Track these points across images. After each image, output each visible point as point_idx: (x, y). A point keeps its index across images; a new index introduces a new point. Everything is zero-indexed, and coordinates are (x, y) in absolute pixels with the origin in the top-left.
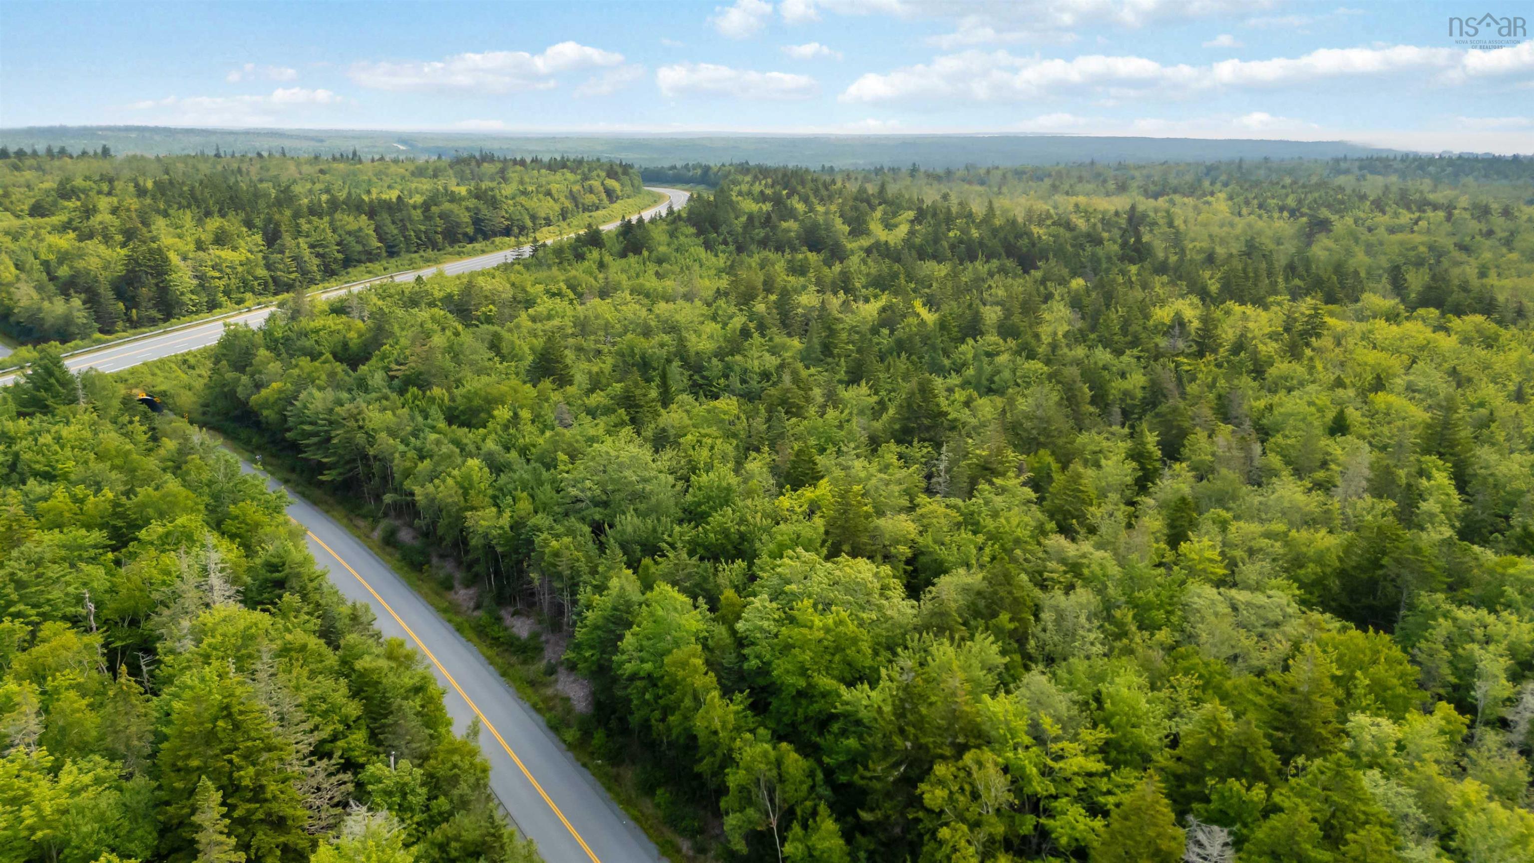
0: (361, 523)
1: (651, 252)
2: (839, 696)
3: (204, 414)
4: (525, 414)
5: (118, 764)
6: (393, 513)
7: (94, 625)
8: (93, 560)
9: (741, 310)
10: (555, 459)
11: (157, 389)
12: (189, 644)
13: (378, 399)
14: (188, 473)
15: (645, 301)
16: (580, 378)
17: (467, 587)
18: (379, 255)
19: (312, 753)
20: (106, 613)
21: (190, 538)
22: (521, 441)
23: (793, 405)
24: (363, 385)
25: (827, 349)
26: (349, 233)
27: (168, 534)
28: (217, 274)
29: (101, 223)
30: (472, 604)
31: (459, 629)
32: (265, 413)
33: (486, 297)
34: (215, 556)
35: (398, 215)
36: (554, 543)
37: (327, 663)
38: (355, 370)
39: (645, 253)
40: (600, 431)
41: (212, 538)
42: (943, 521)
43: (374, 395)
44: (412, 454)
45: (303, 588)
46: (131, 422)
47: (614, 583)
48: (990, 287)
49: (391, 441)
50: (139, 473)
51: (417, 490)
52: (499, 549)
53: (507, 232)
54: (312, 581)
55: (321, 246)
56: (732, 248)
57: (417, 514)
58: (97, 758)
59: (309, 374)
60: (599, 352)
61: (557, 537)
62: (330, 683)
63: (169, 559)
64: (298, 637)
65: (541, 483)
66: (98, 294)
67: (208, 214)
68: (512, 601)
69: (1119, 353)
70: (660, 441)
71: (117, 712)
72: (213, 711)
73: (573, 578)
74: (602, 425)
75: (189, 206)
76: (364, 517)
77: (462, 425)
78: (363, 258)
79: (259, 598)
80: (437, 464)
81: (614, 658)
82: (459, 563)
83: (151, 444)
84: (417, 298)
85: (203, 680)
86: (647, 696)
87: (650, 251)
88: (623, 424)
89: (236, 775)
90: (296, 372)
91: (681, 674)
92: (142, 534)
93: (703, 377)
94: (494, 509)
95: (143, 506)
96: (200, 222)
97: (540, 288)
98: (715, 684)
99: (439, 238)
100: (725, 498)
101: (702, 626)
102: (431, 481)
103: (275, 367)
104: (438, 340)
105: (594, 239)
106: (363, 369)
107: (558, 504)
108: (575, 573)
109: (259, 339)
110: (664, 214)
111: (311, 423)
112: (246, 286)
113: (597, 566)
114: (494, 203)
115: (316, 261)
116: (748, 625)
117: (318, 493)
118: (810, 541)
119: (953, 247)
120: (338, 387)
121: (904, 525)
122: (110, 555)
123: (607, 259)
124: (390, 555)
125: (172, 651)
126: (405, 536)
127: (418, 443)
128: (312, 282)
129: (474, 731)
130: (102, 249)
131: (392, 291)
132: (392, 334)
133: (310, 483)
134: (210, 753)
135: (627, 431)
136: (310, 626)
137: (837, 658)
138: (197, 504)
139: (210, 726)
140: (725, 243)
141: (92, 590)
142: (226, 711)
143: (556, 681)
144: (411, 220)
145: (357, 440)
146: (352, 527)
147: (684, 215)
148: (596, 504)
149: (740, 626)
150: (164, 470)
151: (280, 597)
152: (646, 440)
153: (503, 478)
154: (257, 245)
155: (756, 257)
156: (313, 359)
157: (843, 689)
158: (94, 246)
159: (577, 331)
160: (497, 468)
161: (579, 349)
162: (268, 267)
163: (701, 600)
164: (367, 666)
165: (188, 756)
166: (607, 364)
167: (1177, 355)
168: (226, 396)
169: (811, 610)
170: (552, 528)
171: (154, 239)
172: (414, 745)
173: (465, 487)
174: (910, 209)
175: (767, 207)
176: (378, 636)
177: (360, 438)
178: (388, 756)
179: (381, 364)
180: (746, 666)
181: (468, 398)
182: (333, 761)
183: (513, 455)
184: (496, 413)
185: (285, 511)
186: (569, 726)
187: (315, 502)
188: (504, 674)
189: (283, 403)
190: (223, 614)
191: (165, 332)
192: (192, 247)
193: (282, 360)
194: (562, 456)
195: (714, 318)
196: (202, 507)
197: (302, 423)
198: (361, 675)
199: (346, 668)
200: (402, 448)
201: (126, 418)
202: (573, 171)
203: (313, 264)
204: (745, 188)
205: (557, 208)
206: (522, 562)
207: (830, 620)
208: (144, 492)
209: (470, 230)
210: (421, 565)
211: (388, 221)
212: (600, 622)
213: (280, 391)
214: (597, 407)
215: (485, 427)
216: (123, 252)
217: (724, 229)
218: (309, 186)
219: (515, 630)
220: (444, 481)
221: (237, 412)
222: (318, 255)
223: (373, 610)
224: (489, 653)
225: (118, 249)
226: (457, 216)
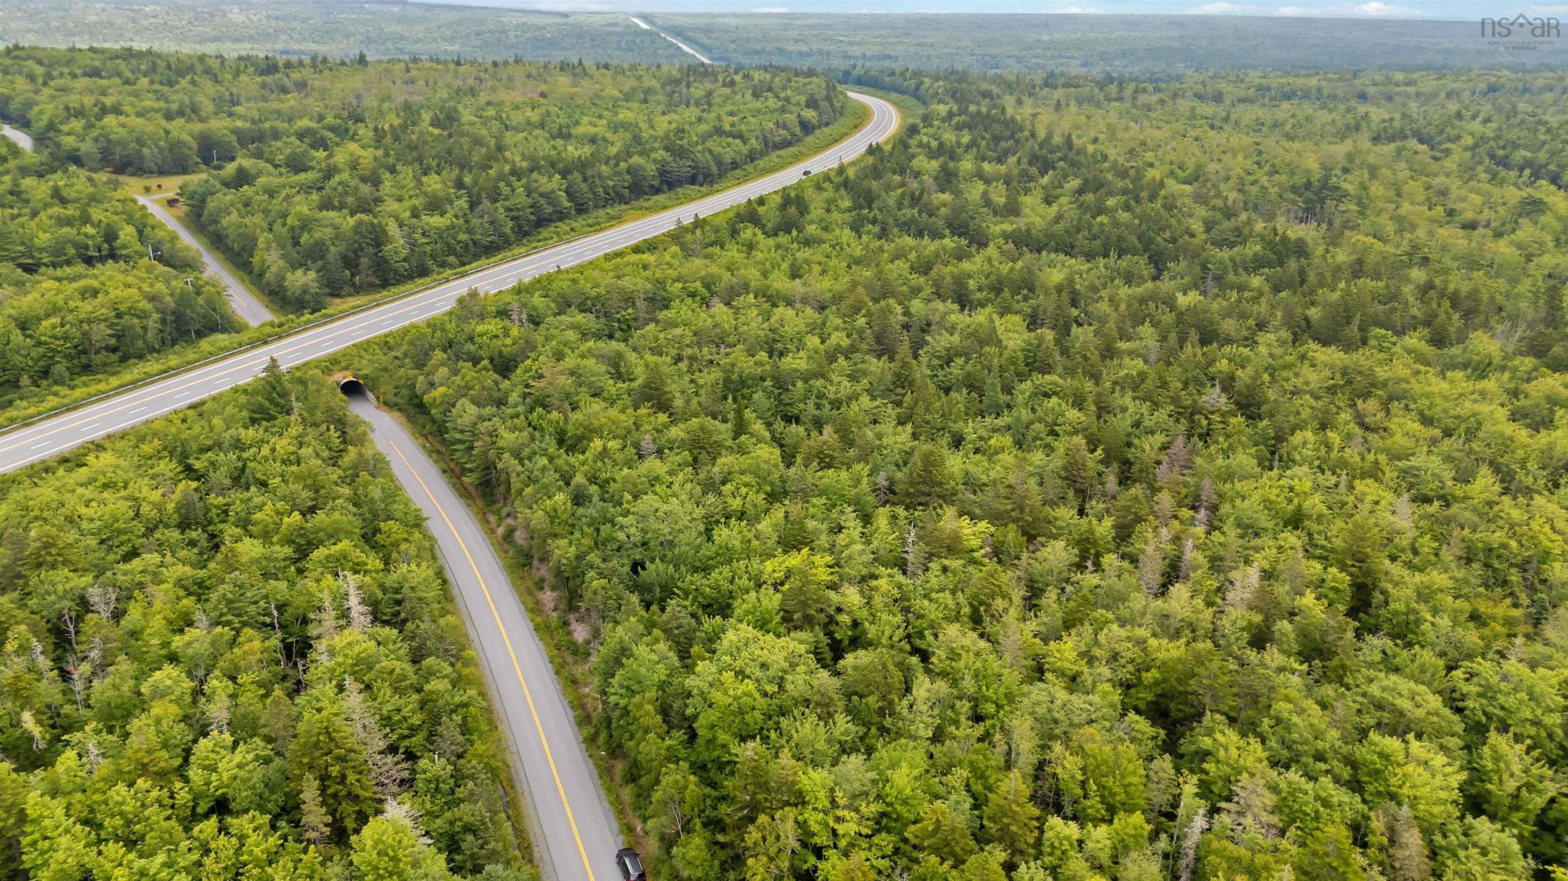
0: (491, 519)
1: (800, 231)
2: (731, 748)
3: (397, 391)
4: (615, 446)
6: (512, 516)
7: (277, 625)
8: (280, 575)
9: (845, 323)
11: (362, 371)
12: (325, 659)
13: (511, 417)
14: (358, 489)
15: (767, 306)
17: (552, 590)
18: (568, 213)
20: (286, 616)
24: (504, 400)
26: (542, 195)
28: (426, 240)
29: (339, 184)
30: (552, 606)
32: (434, 410)
37: (408, 682)
38: (502, 381)
39: (794, 233)
43: (510, 412)
44: (524, 476)
49: (512, 461)
53: (693, 180)
55: (518, 209)
56: (877, 229)
58: (259, 740)
59: (466, 383)
61: (602, 574)
62: (406, 698)
64: (391, 661)
65: (605, 519)
66: (329, 263)
67: (426, 171)
68: (576, 610)
69: (1156, 406)
70: (709, 486)
74: (668, 464)
76: (494, 514)
77: (568, 450)
78: (554, 217)
79: (384, 611)
82: (549, 569)
87: (800, 229)
88: (685, 464)
89: (329, 770)
90: (457, 379)
91: (639, 712)
92: (314, 555)
94: (567, 540)
96: (419, 182)
97: (680, 284)
99: (626, 192)
101: (667, 672)
103: (444, 370)
104: (568, 362)
105: (754, 210)
106: (509, 381)
107: (613, 542)
111: (461, 431)
112: (451, 251)
114: (680, 153)
115: (510, 224)
116: (694, 681)
120: (486, 401)
121: (853, 596)
122: (293, 568)
124: (505, 552)
125: (315, 662)
126: (519, 537)
127: (531, 466)
130: (337, 219)
132: (535, 348)
133: (457, 479)
136: (402, 651)
137: (738, 719)
140: (874, 222)
141: (276, 602)
144: (600, 177)
145: (490, 455)
149: (690, 680)
152: (698, 484)
153: (581, 511)
154: (461, 209)
155: (895, 244)
156: (474, 366)
157: (735, 743)
158: (331, 214)
159: (694, 340)
160: (578, 499)
161: (691, 362)
162: (470, 231)
167: (1212, 413)
168: (408, 387)
171: (379, 204)
173: (552, 517)
174: (1081, 174)
177: (492, 453)
179: (522, 379)
181: (578, 424)
182: (400, 755)
183: (594, 489)
184: (592, 443)
186: (589, 722)
187: (462, 495)
188: (557, 673)
189: (444, 406)
192: (408, 214)
193: (450, 365)
194: (628, 494)
197: (456, 429)
198: (427, 694)
200: (519, 468)
202: (776, 95)
203: (508, 227)
205: (745, 150)
207: (740, 690)
209: (656, 183)
210: (522, 566)
211: (579, 179)
213: (445, 395)
214: (677, 439)
215: (583, 454)
216: (351, 221)
218: (528, 113)
219: (575, 635)
222: (513, 218)
225: (349, 218)
226: (644, 169)
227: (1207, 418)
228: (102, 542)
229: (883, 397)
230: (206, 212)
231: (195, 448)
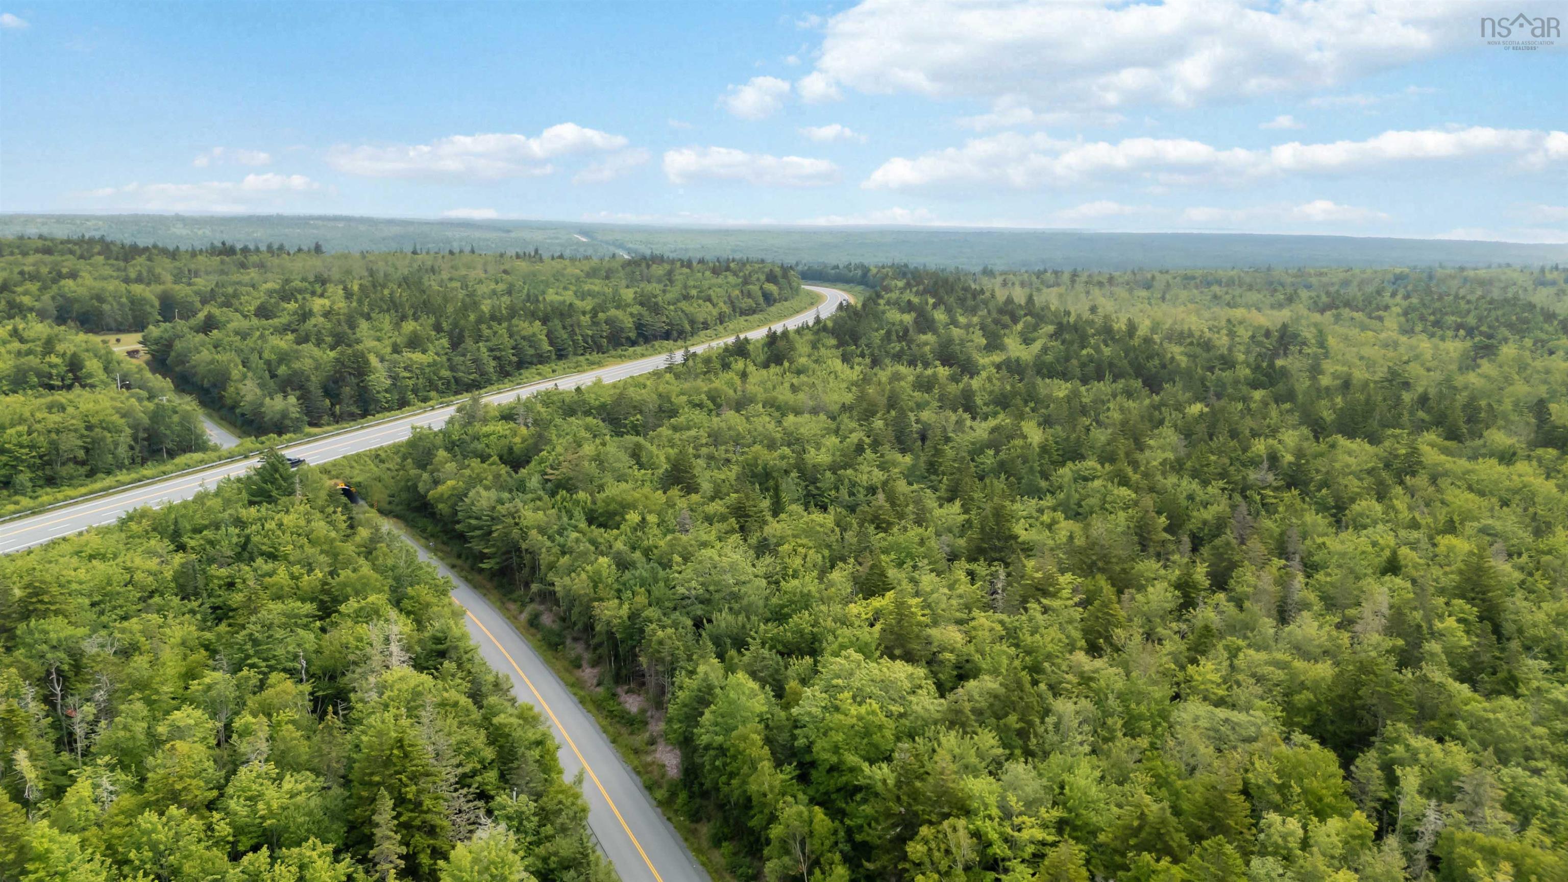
0: (513, 607)
2: (862, 771)
3: (390, 503)
4: (652, 519)
5: (322, 779)
6: (538, 599)
7: (304, 677)
8: (306, 627)
9: (861, 425)
10: (670, 560)
11: (354, 480)
12: (374, 696)
13: (533, 500)
14: (377, 558)
15: (777, 414)
16: (706, 487)
17: (593, 666)
18: (549, 357)
19: (457, 783)
20: (313, 669)
21: (377, 612)
22: (646, 542)
23: (884, 521)
24: (521, 487)
25: (932, 467)
26: (524, 338)
27: (361, 609)
28: (408, 375)
29: (315, 326)
30: (595, 681)
31: (582, 701)
32: (440, 506)
33: (635, 407)
34: (395, 629)
35: (568, 321)
36: (660, 633)
37: (473, 717)
38: (517, 472)
39: (786, 364)
40: (712, 537)
41: (393, 614)
42: (987, 633)
43: (530, 496)
44: (556, 550)
45: (459, 658)
46: (335, 512)
47: (701, 669)
48: (1108, 409)
49: (540, 538)
50: (340, 557)
51: (558, 581)
52: (618, 636)
53: (667, 336)
54: (466, 653)
55: (500, 350)
56: (868, 360)
57: (557, 602)
58: (308, 773)
59: (478, 475)
60: (728, 461)
61: (663, 627)
62: (473, 731)
63: (362, 629)
64: (452, 695)
65: (656, 581)
66: (309, 392)
67: (403, 318)
68: (627, 680)
69: (1205, 483)
70: (763, 548)
71: (323, 741)
72: (392, 742)
73: (672, 663)
74: (713, 532)
75: (388, 310)
76: (515, 601)
77: (600, 526)
78: (535, 360)
79: (425, 665)
80: (575, 560)
81: (695, 730)
82: (588, 646)
83: (349, 531)
84: (575, 407)
85: (383, 722)
86: (717, 763)
87: (791, 362)
88: (732, 531)
89: (403, 790)
90: (467, 472)
91: (742, 745)
92: (343, 608)
93: (818, 488)
94: (616, 601)
95: (345, 585)
96: (397, 326)
97: (684, 398)
98: (769, 756)
99: (604, 342)
100: (804, 602)
101: (765, 709)
102: (569, 575)
103: (451, 466)
104: (588, 449)
105: (741, 349)
106: (523, 472)
107: (669, 600)
108: (675, 659)
109: (439, 441)
110: (811, 324)
111: (477, 518)
112: (432, 386)
113: (692, 655)
114: (655, 309)
115: (493, 363)
116: (802, 711)
117: (478, 578)
118: (867, 644)
119: (1083, 365)
120: (502, 488)
121: (953, 635)
122: (318, 623)
123: (751, 368)
124: (533, 635)
125: (361, 700)
126: (547, 620)
127: (562, 540)
128: (489, 382)
129: (579, 780)
130: (317, 352)
131: (555, 398)
132: (549, 442)
133: (472, 568)
134: (387, 773)
135: (736, 538)
136: (462, 688)
137: (865, 741)
138: (383, 585)
139: (388, 752)
140: (863, 355)
141: (305, 650)
142: (400, 743)
143: (655, 751)
144: (579, 326)
145: (513, 535)
146: (503, 608)
147: (830, 324)
148: (701, 602)
149: (795, 711)
150: (359, 554)
151: (441, 664)
152: (750, 546)
153: (628, 575)
154: (443, 348)
155: (889, 371)
156: (483, 462)
157: (865, 766)
158: (309, 348)
159: (710, 440)
160: (623, 564)
161: (711, 457)
162: (452, 368)
163: (767, 687)
164: (502, 721)
165: (372, 774)
166: (731, 473)
167: (1264, 488)
168: (408, 489)
169: (850, 701)
170: (660, 620)
171: (358, 341)
172: (531, 785)
173: (596, 581)
174: (1052, 323)
175: (908, 318)
176: (513, 701)
177: (515, 533)
178: (512, 790)
179: (538, 469)
180: (796, 744)
181: (608, 502)
182: (471, 790)
183: (637, 555)
184: (627, 517)
185: (450, 594)
186: (660, 787)
187: (476, 586)
188: (614, 741)
189: (454, 498)
190: (400, 674)
191: (362, 428)
192: (389, 350)
193: (456, 461)
194: (677, 558)
195: (837, 432)
196: (386, 588)
197: (470, 517)
198: (497, 728)
199: (486, 722)
200: (549, 544)
201: (331, 509)
202: (735, 274)
203: (491, 366)
204: (894, 296)
205: (715, 312)
206: (635, 647)
207: (863, 710)
208: (345, 574)
209: (633, 335)
210: (557, 645)
211: (559, 326)
212: (687, 701)
213: (454, 488)
214: (715, 514)
215: (618, 528)
216: (332, 354)
217: (863, 341)
218: (493, 286)
219: (627, 706)
220: (579, 575)
221: (417, 504)
222: (495, 358)
223: (513, 680)
224: (604, 723)
225: (328, 352)
226: (622, 321)
227: (1259, 494)
228: (93, 605)
229: (918, 482)
230: (173, 354)
231: (189, 527)
